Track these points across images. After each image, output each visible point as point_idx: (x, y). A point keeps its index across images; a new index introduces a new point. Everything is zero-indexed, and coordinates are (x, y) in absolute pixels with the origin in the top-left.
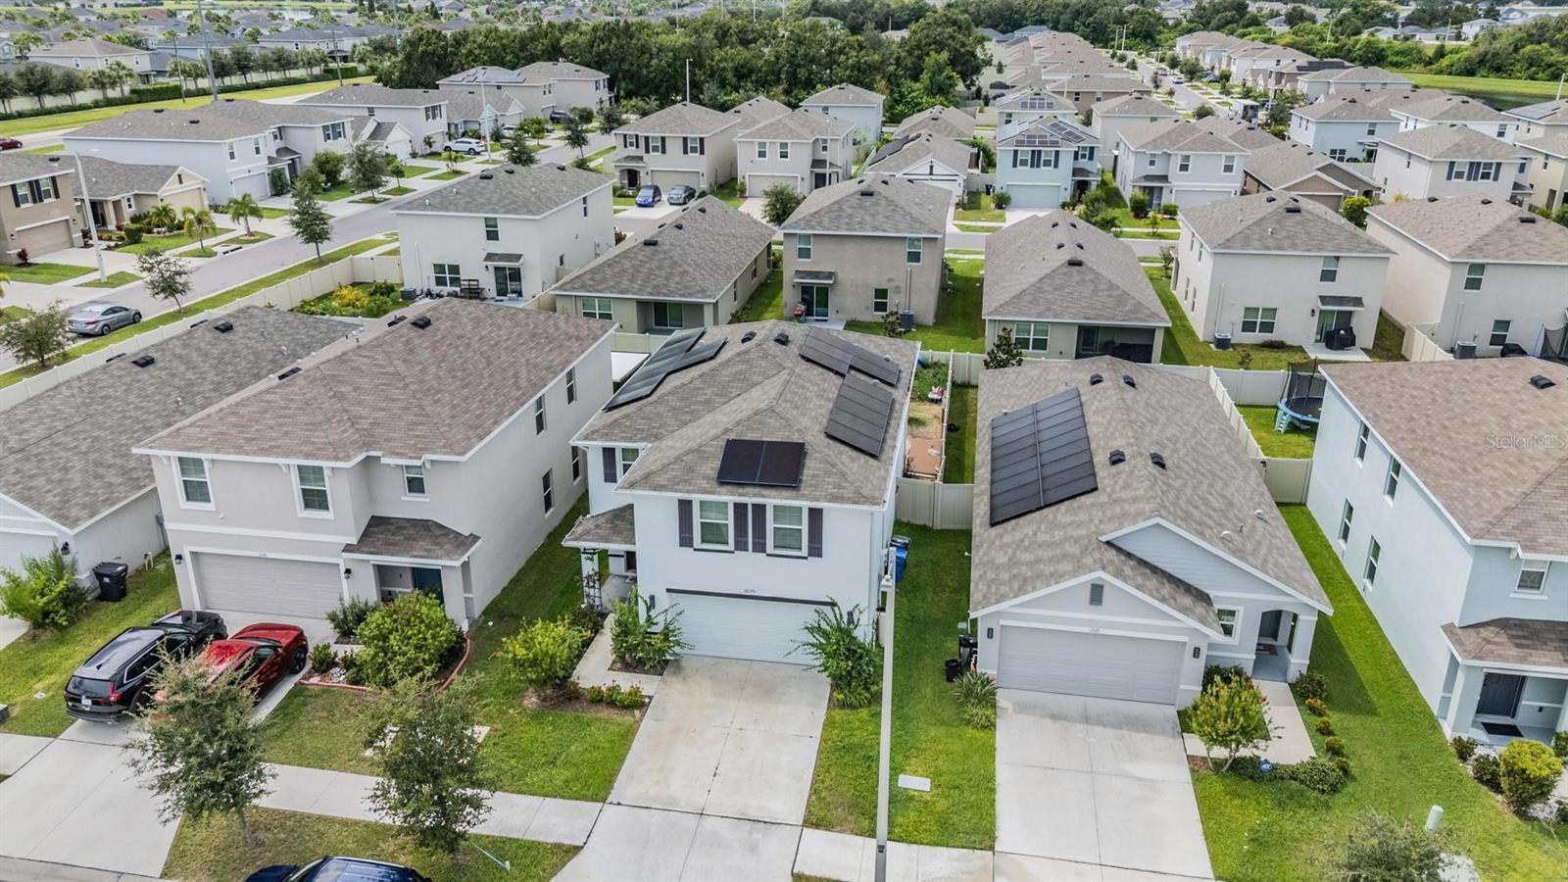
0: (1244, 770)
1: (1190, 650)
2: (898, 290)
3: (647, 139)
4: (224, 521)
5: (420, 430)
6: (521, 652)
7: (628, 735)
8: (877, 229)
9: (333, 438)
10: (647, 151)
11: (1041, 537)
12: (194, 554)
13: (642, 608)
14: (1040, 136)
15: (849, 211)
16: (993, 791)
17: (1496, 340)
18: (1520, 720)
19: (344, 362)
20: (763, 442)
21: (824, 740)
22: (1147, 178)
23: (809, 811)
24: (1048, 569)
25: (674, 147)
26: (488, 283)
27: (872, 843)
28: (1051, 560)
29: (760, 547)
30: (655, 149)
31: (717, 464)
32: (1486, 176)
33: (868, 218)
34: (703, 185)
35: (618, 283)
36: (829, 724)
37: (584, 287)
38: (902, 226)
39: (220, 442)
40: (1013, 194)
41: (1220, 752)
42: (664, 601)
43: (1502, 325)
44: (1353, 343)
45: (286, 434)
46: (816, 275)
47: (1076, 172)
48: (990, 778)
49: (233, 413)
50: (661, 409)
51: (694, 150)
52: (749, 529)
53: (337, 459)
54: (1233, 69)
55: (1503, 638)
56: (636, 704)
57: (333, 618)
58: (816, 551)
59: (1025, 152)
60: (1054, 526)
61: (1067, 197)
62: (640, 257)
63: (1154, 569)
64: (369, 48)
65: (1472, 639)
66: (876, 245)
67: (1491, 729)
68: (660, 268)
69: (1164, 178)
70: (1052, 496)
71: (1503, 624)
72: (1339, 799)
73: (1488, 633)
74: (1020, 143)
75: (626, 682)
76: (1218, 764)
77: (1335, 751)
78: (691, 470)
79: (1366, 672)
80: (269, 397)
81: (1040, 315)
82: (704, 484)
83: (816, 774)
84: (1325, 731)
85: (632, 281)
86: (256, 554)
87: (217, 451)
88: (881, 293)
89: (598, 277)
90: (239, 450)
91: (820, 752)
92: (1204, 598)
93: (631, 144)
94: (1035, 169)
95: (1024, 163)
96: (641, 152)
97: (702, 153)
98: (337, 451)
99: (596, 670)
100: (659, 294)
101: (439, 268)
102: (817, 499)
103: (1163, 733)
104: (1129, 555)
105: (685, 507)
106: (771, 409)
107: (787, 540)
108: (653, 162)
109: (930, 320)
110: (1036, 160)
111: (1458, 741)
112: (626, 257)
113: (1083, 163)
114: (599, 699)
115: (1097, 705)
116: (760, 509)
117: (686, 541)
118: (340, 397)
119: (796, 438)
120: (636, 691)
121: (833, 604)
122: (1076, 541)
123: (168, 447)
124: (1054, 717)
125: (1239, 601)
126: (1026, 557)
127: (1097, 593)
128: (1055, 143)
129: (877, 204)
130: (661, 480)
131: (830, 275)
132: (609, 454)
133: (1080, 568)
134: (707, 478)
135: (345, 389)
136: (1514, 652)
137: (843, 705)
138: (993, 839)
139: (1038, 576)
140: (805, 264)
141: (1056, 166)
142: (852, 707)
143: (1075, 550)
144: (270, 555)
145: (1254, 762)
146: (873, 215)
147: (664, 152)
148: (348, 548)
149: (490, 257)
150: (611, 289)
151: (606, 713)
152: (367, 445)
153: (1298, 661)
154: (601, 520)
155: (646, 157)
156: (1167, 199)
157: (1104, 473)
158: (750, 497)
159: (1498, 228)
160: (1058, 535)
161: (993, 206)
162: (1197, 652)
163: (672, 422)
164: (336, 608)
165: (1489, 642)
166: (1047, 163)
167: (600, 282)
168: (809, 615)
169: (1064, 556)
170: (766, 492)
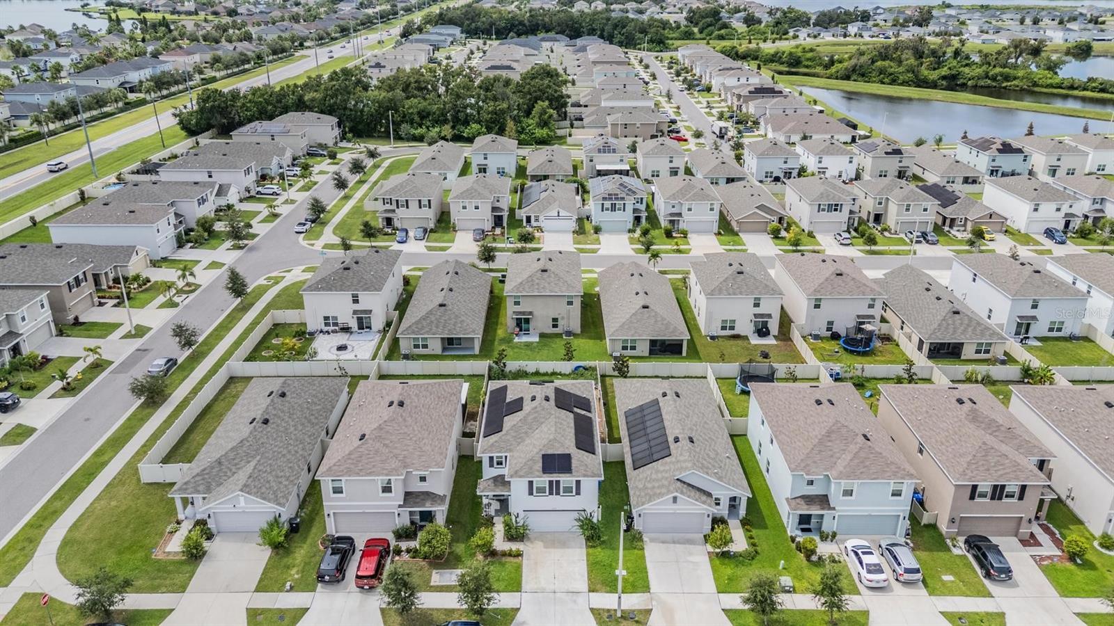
0: (725, 555)
1: (706, 516)
2: (563, 318)
3: (397, 201)
4: (350, 501)
5: (424, 459)
6: (480, 542)
7: (519, 568)
8: (552, 292)
9: (394, 466)
10: (398, 207)
11: (654, 476)
12: (334, 513)
13: (513, 518)
14: (615, 195)
15: (537, 281)
16: (647, 572)
17: (829, 329)
18: (812, 526)
19: (381, 429)
20: (554, 455)
21: (588, 561)
22: (672, 215)
23: (589, 587)
24: (658, 491)
25: (414, 205)
26: (354, 324)
27: (617, 595)
28: (659, 487)
29: (558, 493)
30: (403, 206)
31: (541, 465)
32: (836, 210)
33: (546, 285)
34: (432, 225)
35: (431, 329)
36: (588, 555)
37: (413, 333)
38: (564, 289)
39: (349, 472)
40: (603, 226)
41: (718, 550)
42: (522, 515)
43: (830, 323)
44: (769, 334)
45: (374, 466)
46: (523, 313)
47: (635, 210)
48: (646, 568)
49: (349, 459)
50: (508, 437)
51: (425, 206)
52: (554, 488)
53: (398, 475)
54: (713, 82)
55: (803, 502)
56: (519, 555)
57: (394, 532)
58: (578, 493)
59: (608, 204)
60: (658, 471)
61: (630, 226)
62: (439, 314)
63: (693, 487)
64: (152, 84)
65: (793, 503)
66: (551, 299)
67: (803, 530)
68: (450, 319)
69: (680, 215)
70: (655, 457)
71: (803, 497)
72: (754, 562)
73: (798, 500)
74: (604, 199)
75: (514, 546)
76: (717, 554)
77: (754, 545)
78: (531, 468)
79: (765, 512)
80: (360, 450)
81: (633, 336)
82: (537, 473)
83: (588, 573)
84: (751, 538)
85: (437, 327)
86: (361, 511)
87: (350, 476)
88: (555, 320)
89: (420, 326)
90: (358, 474)
91: (588, 565)
92: (709, 495)
93: (388, 203)
94: (613, 212)
95: (607, 209)
96: (394, 207)
97: (430, 207)
98: (395, 471)
99: (500, 544)
100: (453, 334)
101: (326, 318)
102: (579, 476)
103: (699, 544)
104: (684, 483)
105: (531, 483)
106: (555, 439)
107: (568, 490)
108: (401, 212)
109: (578, 331)
110: (613, 208)
111: (791, 537)
112: (431, 314)
113: (638, 206)
114: (504, 554)
115: (677, 536)
116: (558, 482)
117: (531, 493)
118: (386, 446)
119: (567, 452)
120: (518, 550)
121: (584, 510)
122: (667, 478)
123: (329, 476)
124: (663, 542)
125: (721, 495)
126: (649, 485)
127: (675, 499)
128: (623, 199)
129: (549, 277)
130: (521, 473)
131: (531, 313)
132: (491, 458)
133: (669, 492)
134: (538, 471)
135: (387, 442)
136: (806, 507)
137: (592, 547)
138: (649, 589)
139: (655, 494)
140: (517, 308)
141: (624, 210)
142: (594, 547)
143: (666, 483)
144: (367, 511)
145: (728, 552)
146: (549, 283)
147: (407, 207)
148: (400, 506)
149: (355, 312)
150: (427, 333)
151: (511, 559)
152: (405, 467)
153: (742, 512)
154: (490, 482)
155: (397, 210)
156: (682, 226)
157: (672, 446)
158: (554, 477)
159: (827, 279)
160: (660, 475)
161: (592, 231)
162: (708, 516)
163: (514, 443)
164: (394, 528)
165: (798, 504)
166: (619, 209)
167: (421, 329)
168: (576, 515)
169: (663, 486)
170: (561, 475)
